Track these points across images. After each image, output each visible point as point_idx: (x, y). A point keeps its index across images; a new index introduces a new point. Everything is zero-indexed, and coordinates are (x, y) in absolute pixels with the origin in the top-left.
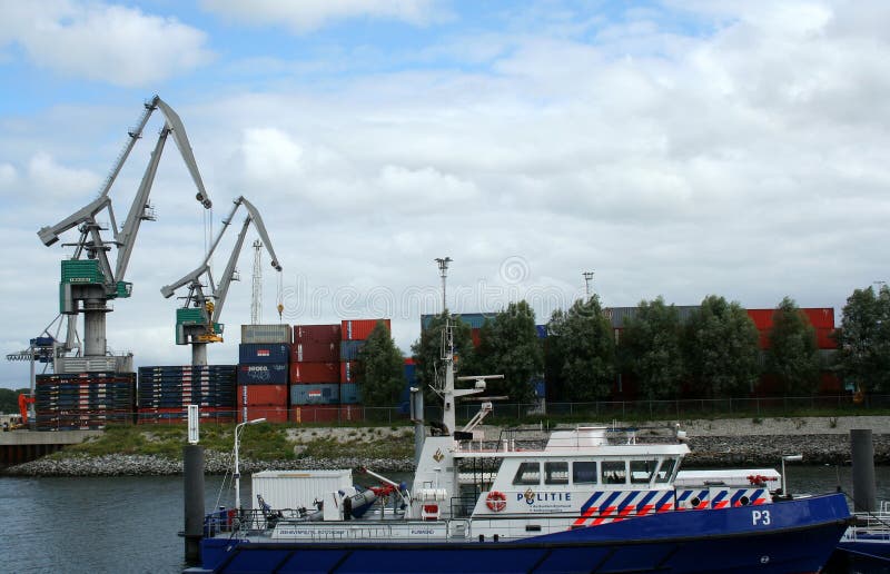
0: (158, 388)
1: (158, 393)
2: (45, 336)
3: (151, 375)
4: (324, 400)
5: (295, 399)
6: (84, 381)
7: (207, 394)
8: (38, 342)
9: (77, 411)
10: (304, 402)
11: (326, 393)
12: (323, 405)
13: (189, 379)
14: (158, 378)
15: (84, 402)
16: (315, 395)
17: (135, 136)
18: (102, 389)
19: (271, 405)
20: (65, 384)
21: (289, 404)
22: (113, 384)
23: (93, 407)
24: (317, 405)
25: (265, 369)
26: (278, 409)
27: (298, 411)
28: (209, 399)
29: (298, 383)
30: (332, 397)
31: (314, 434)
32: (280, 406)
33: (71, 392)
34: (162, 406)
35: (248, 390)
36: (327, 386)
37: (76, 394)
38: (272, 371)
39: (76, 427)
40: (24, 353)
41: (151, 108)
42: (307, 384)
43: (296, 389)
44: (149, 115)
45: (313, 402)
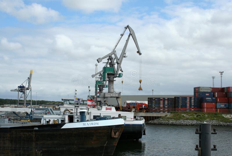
0: (181, 102)
1: (181, 104)
2: (22, 86)
3: (179, 99)
4: (225, 107)
5: (218, 107)
6: (161, 100)
7: (193, 104)
8: (20, 87)
9: (159, 107)
10: (220, 108)
11: (225, 105)
12: (225, 108)
13: (188, 100)
14: (181, 100)
15: (162, 106)
16: (223, 106)
17: (122, 35)
18: (166, 102)
19: (212, 108)
20: (157, 100)
21: (216, 108)
22: (169, 101)
23: (164, 107)
24: (223, 108)
25: (210, 98)
26: (214, 109)
27: (218, 110)
28: (194, 106)
29: (218, 103)
30: (227, 106)
31: (230, 116)
32: (214, 108)
33: (158, 103)
34: (182, 107)
35: (206, 104)
36: (225, 104)
37: (159, 103)
38: (212, 99)
39: (160, 112)
40: (16, 90)
41: (126, 28)
42: (221, 103)
43: (218, 104)
44: (126, 30)
45: (222, 108)
